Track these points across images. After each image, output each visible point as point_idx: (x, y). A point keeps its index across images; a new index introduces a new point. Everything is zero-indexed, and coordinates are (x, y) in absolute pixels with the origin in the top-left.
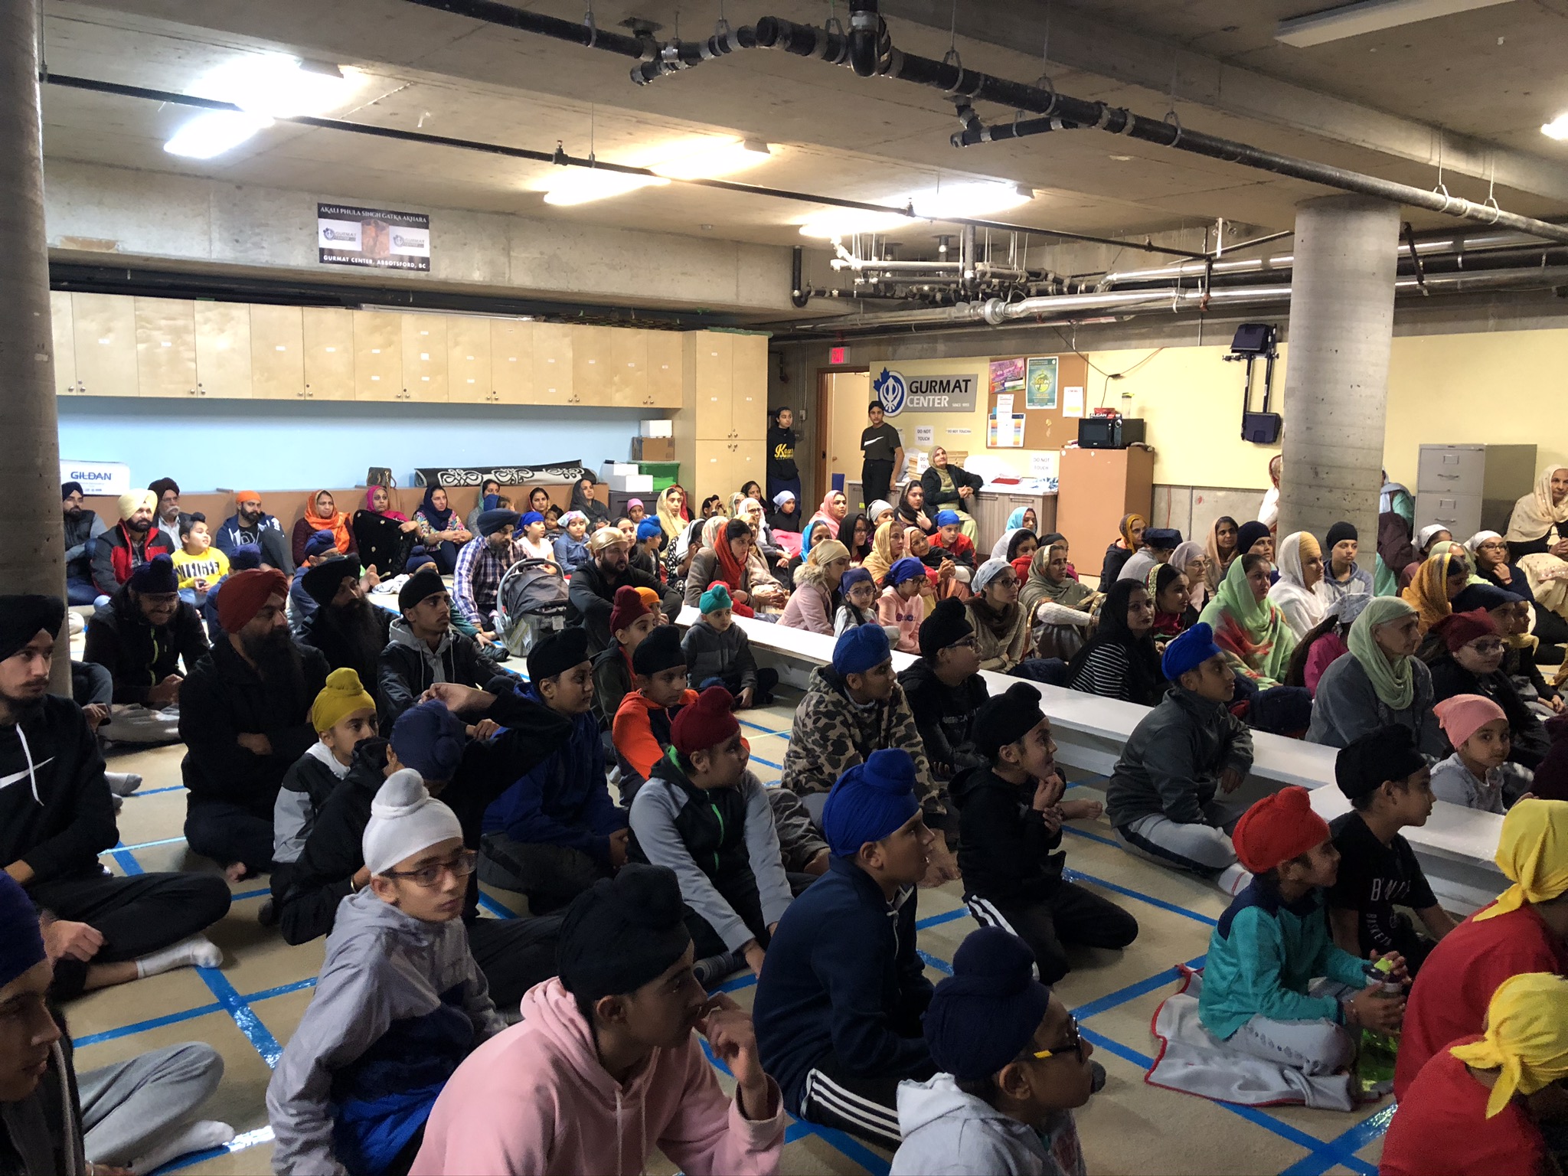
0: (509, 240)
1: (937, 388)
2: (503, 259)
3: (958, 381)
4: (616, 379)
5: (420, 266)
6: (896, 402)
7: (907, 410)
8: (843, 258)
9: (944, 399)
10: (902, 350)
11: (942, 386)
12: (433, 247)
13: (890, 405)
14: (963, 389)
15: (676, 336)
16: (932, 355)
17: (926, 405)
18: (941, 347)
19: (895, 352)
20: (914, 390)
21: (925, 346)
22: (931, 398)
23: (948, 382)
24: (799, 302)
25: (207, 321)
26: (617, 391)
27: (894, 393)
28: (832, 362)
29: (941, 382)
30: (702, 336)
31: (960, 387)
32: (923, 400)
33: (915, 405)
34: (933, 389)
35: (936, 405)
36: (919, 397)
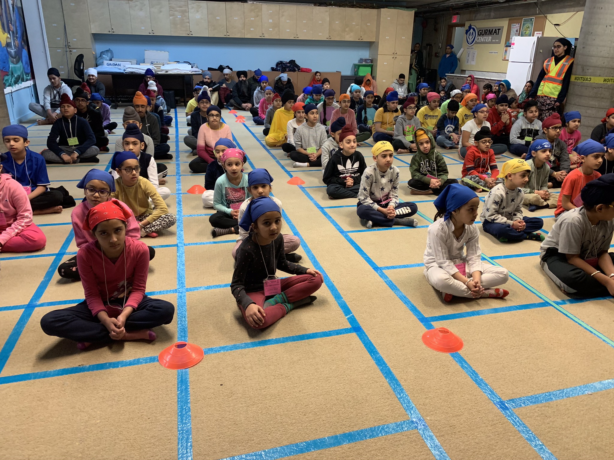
3: (496, 30)
4: (347, 29)
6: (472, 40)
7: (477, 43)
9: (489, 38)
10: (478, 16)
11: (490, 32)
13: (470, 41)
14: (497, 33)
15: (374, 11)
16: (488, 18)
17: (483, 41)
18: (492, 14)
20: (480, 34)
21: (486, 13)
22: (485, 37)
23: (492, 30)
26: (347, 34)
27: (472, 35)
28: (453, 22)
30: (384, 11)
33: (479, 41)
34: (486, 33)
35: (486, 41)
36: (481, 37)
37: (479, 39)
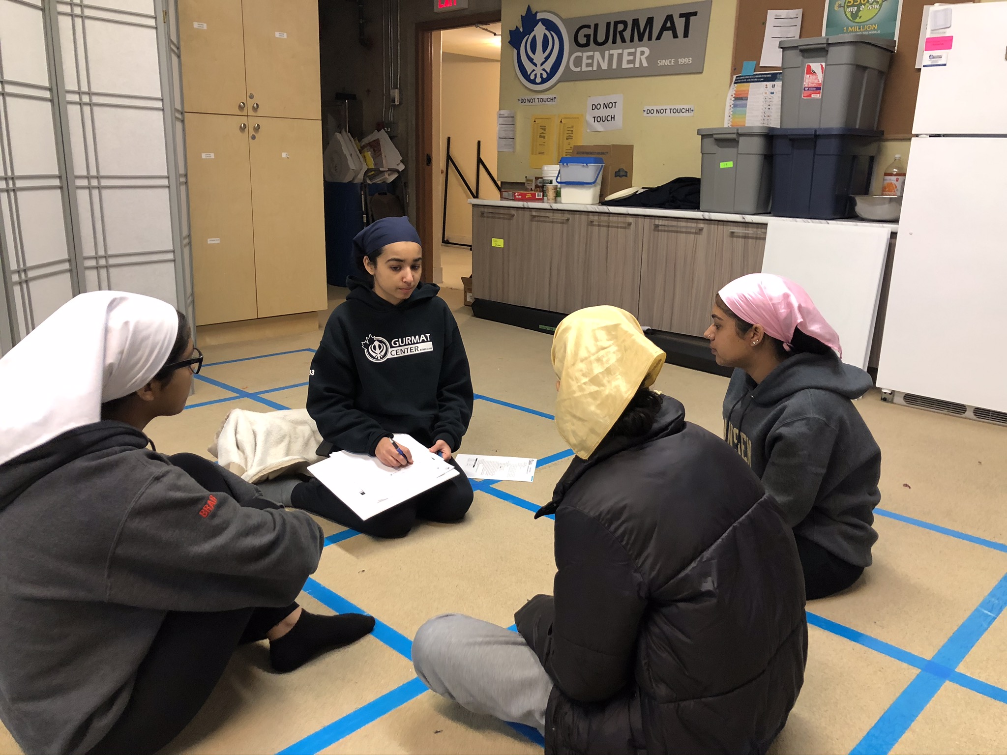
1: (627, 35)
3: (670, 18)
7: (570, 77)
9: (641, 53)
11: (638, 29)
14: (680, 31)
17: (604, 66)
23: (650, 21)
28: (439, 6)
29: (636, 22)
31: (673, 29)
32: (597, 58)
34: (618, 35)
35: (625, 65)
36: (591, 53)
37: (585, 61)
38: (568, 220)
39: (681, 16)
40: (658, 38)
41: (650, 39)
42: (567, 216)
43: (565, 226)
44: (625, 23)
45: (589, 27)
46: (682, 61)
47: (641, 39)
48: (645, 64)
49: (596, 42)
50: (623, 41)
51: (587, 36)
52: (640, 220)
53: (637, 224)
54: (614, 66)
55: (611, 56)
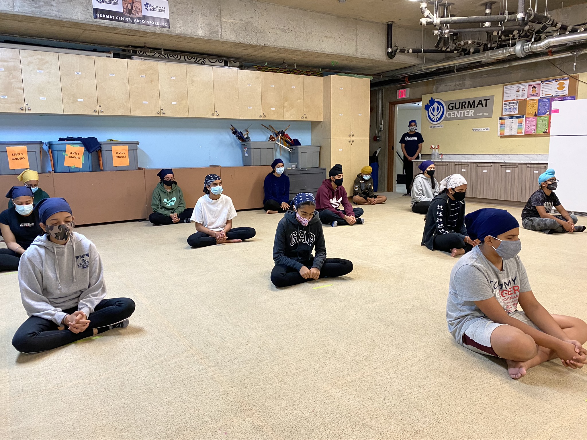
0: (221, 10)
1: (466, 106)
2: (216, 23)
3: (480, 101)
4: (286, 104)
5: (163, 24)
6: (439, 116)
7: (446, 119)
8: (428, 17)
9: (471, 112)
10: (442, 87)
11: (471, 104)
12: (172, 13)
13: (435, 118)
14: (484, 105)
15: (318, 80)
16: (463, 87)
17: (459, 116)
18: (468, 83)
19: (437, 88)
20: (451, 108)
21: (458, 83)
22: (462, 112)
23: (474, 102)
24: (391, 55)
25: (30, 63)
26: (287, 111)
27: (437, 110)
28: (399, 97)
29: (469, 102)
30: (335, 78)
31: (482, 104)
32: (457, 113)
33: (452, 117)
34: (463, 106)
35: (466, 115)
36: (454, 112)
37: (452, 114)
38: (447, 165)
39: (484, 100)
40: (477, 107)
41: (474, 107)
42: (447, 163)
43: (447, 167)
44: (466, 102)
45: (453, 103)
46: (485, 114)
47: (471, 107)
48: (473, 115)
49: (455, 108)
50: (465, 108)
51: (453, 107)
52: (472, 164)
53: (471, 165)
54: (462, 116)
55: (461, 113)
